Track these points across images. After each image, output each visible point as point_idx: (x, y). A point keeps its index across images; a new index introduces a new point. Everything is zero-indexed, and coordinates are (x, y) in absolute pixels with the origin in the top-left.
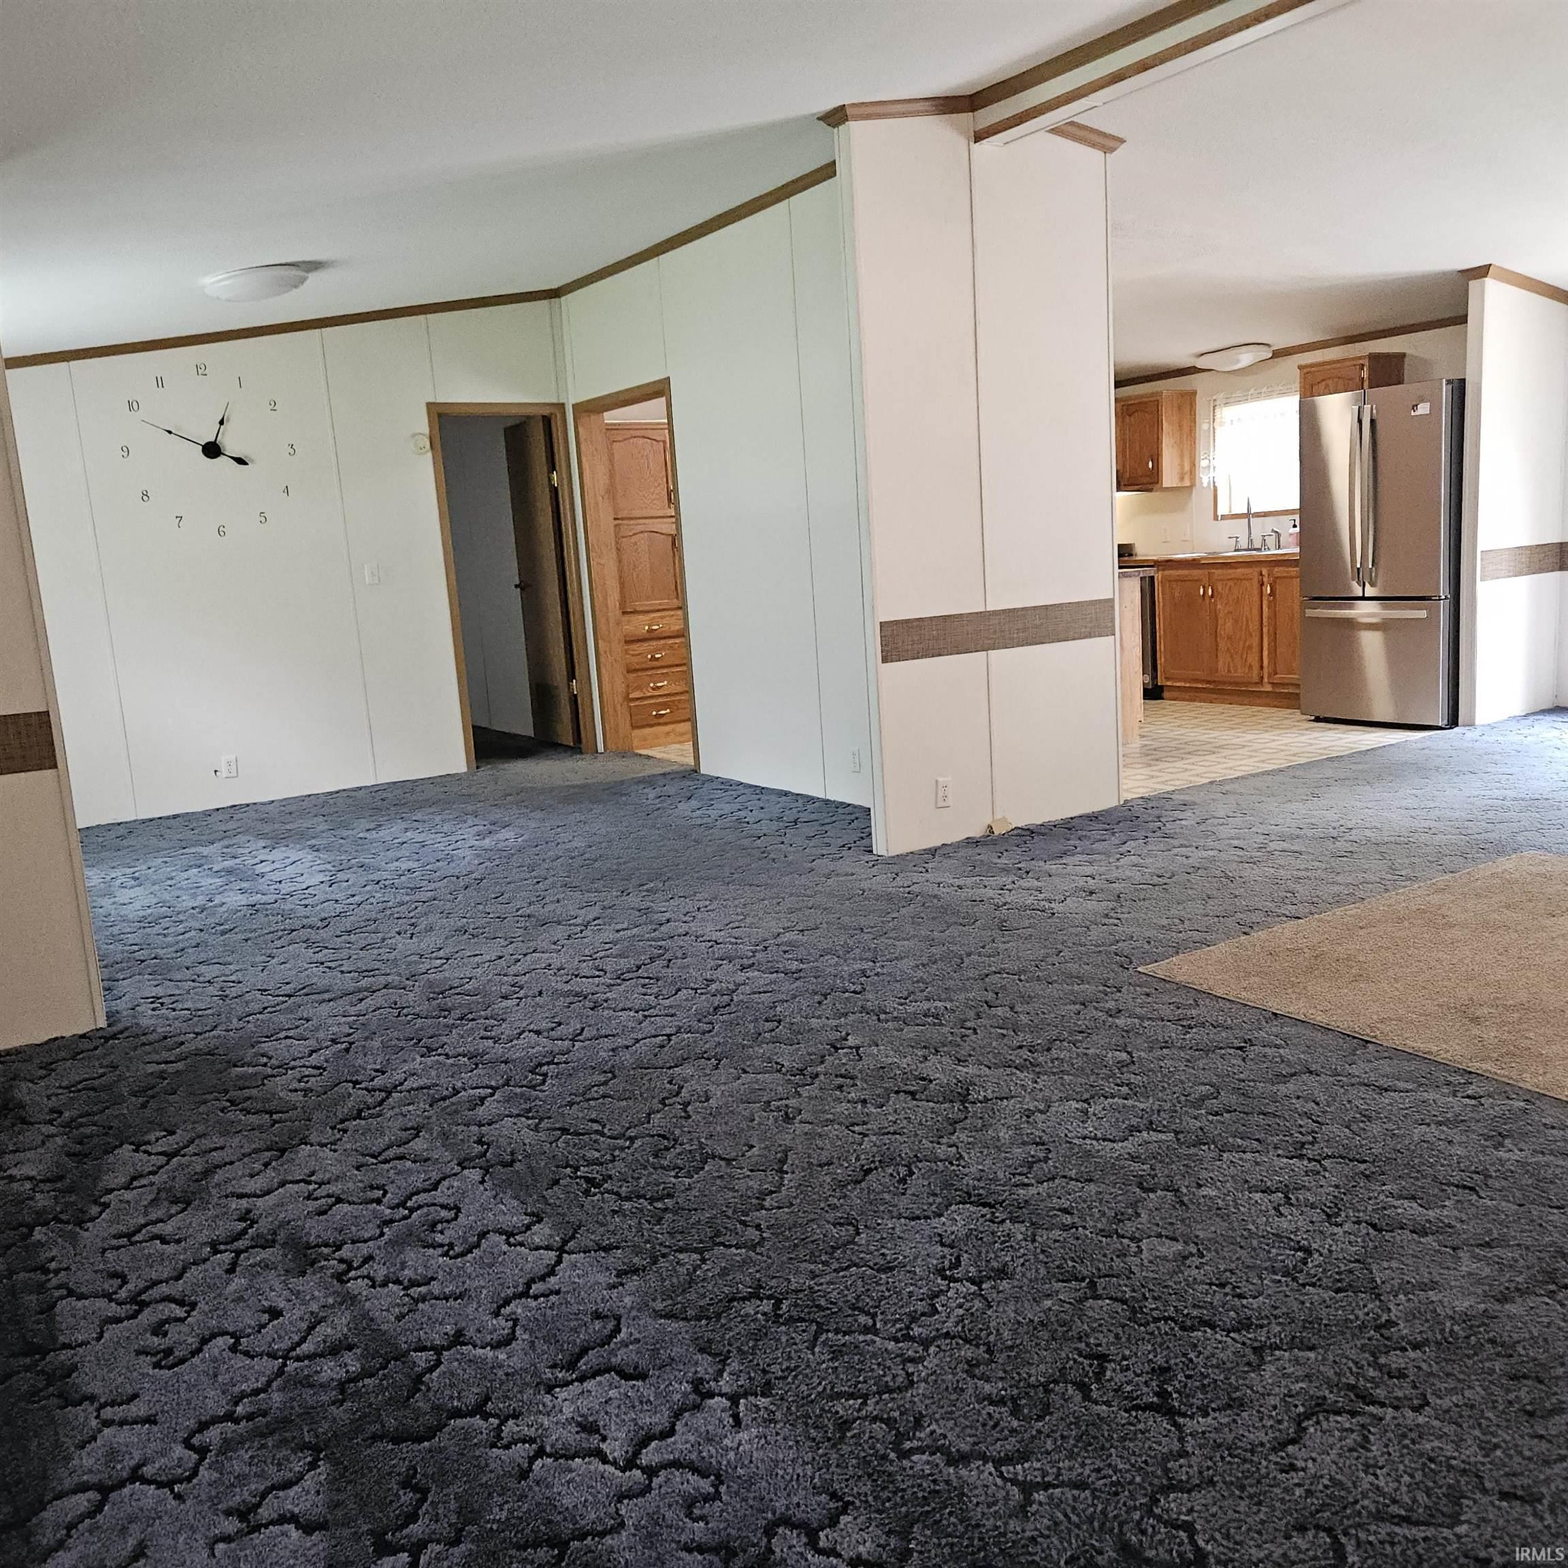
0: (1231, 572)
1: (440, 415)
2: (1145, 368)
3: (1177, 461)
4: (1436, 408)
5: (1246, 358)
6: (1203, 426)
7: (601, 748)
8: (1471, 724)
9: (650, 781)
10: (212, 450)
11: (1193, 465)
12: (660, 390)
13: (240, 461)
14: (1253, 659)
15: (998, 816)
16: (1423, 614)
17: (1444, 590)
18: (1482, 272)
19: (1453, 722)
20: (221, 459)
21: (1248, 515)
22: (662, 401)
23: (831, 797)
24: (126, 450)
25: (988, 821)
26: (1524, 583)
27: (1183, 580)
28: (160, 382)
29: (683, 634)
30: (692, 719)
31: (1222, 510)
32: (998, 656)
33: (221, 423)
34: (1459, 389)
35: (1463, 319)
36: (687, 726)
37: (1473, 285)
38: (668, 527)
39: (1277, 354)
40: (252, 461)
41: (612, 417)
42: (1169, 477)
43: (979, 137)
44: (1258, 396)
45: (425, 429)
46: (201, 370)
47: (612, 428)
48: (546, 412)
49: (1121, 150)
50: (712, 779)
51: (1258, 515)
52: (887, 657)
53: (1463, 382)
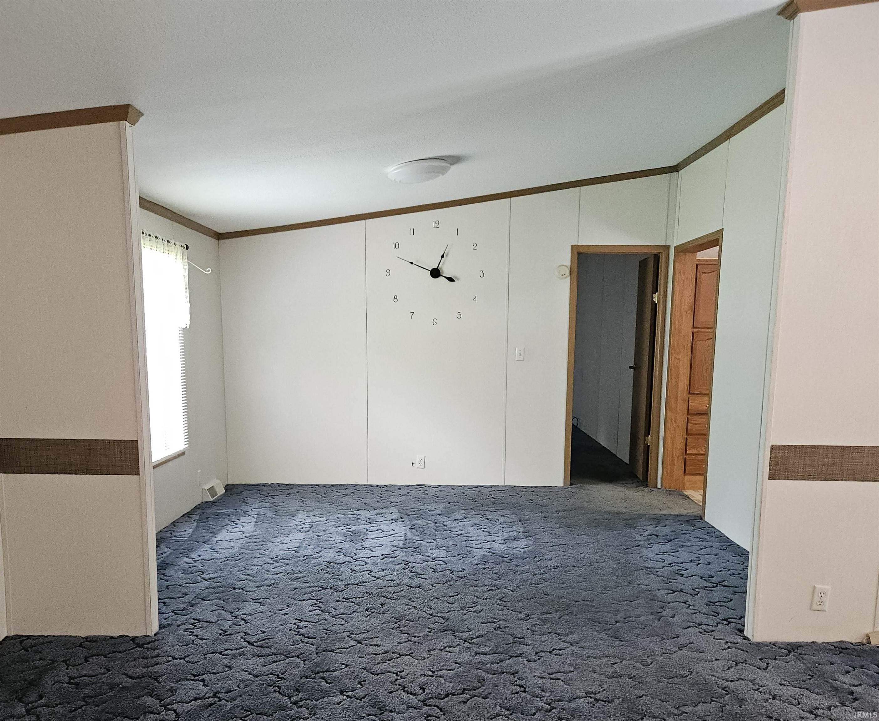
1: (579, 253)
7: (659, 486)
10: (435, 273)
12: (718, 239)
13: (450, 279)
20: (441, 278)
24: (389, 271)
28: (412, 232)
33: (443, 257)
40: (458, 279)
41: (702, 256)
45: (568, 263)
46: (436, 224)
47: (702, 263)
48: (655, 252)
50: (710, 527)
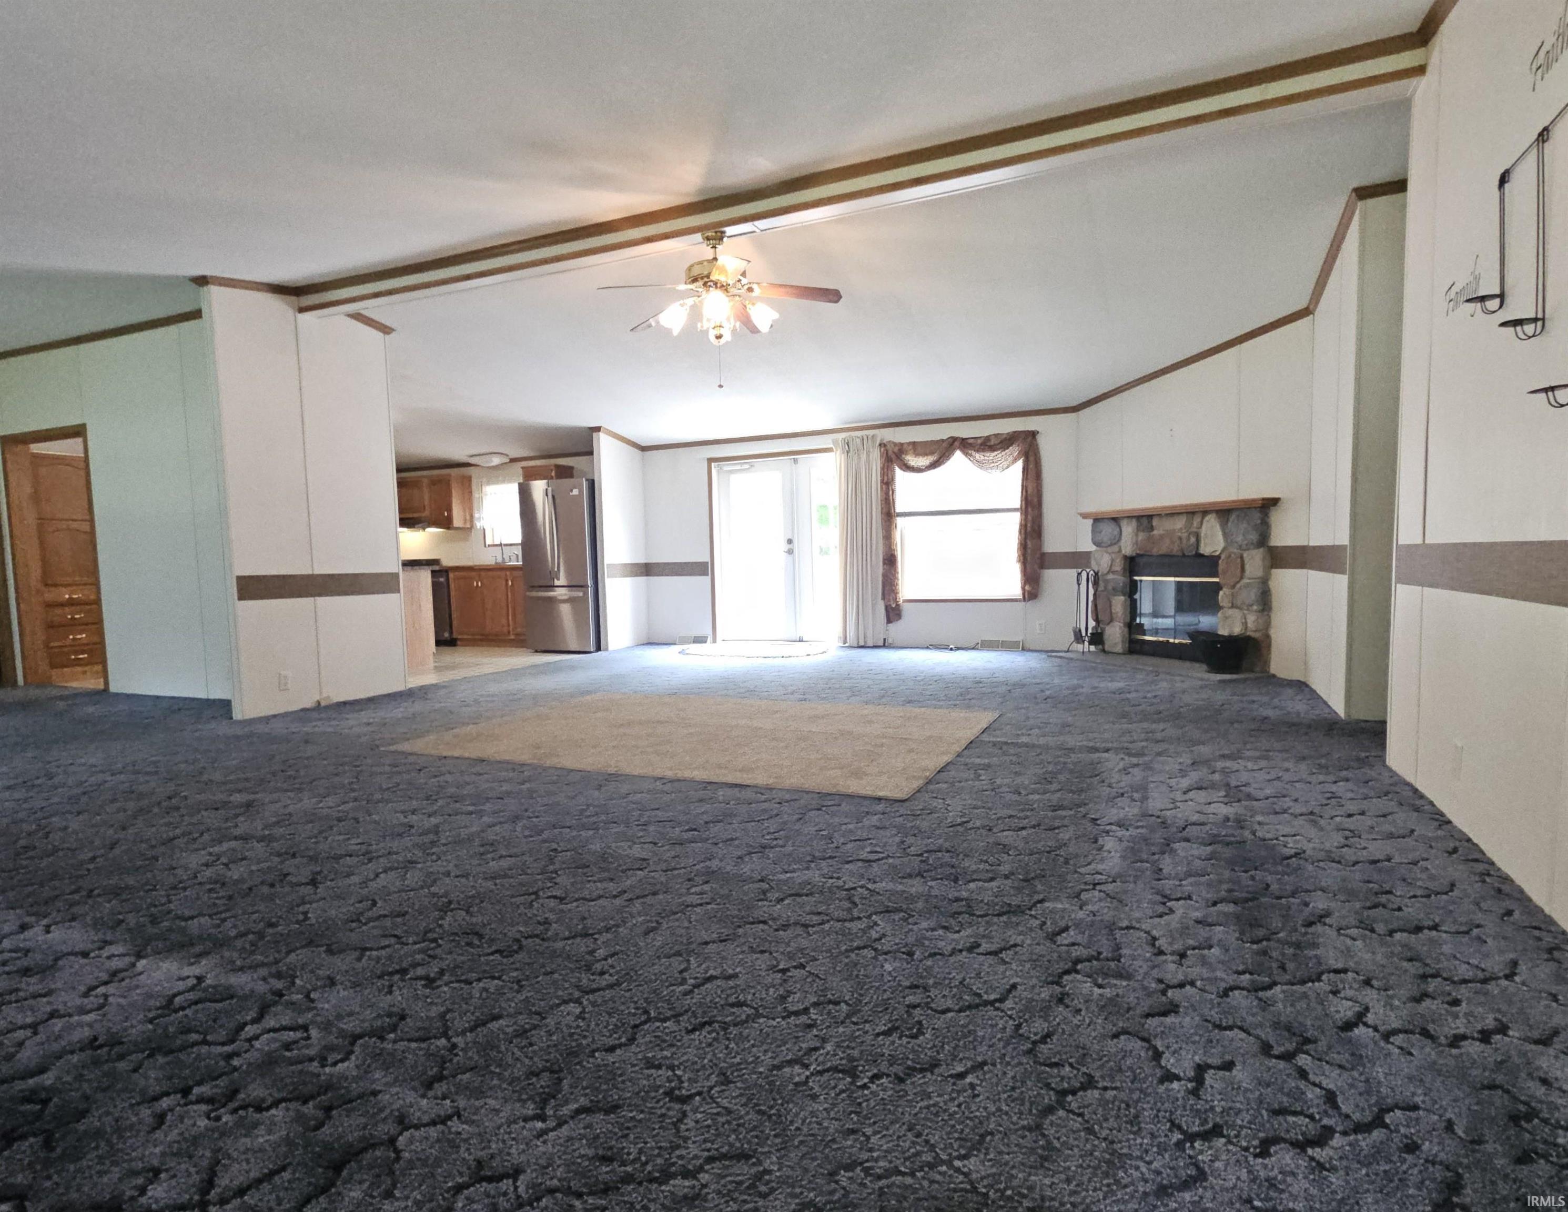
0: (490, 573)
2: (440, 460)
3: (461, 513)
4: (581, 491)
5: (496, 461)
6: (476, 495)
7: (21, 683)
8: (607, 649)
9: (61, 698)
11: (472, 516)
12: (78, 431)
14: (504, 621)
15: (325, 695)
16: (581, 594)
17: (590, 582)
18: (598, 429)
19: (599, 648)
21: (501, 545)
22: (79, 440)
23: (212, 697)
25: (317, 698)
26: (629, 580)
27: (464, 578)
29: (98, 602)
30: (104, 662)
31: (489, 542)
32: (321, 600)
34: (592, 485)
35: (591, 453)
36: (99, 668)
37: (595, 435)
38: (86, 527)
39: (513, 460)
41: (37, 448)
42: (457, 522)
43: (302, 310)
44: (503, 482)
47: (36, 456)
49: (393, 335)
50: (117, 695)
51: (506, 545)
52: (240, 599)
53: (593, 481)
